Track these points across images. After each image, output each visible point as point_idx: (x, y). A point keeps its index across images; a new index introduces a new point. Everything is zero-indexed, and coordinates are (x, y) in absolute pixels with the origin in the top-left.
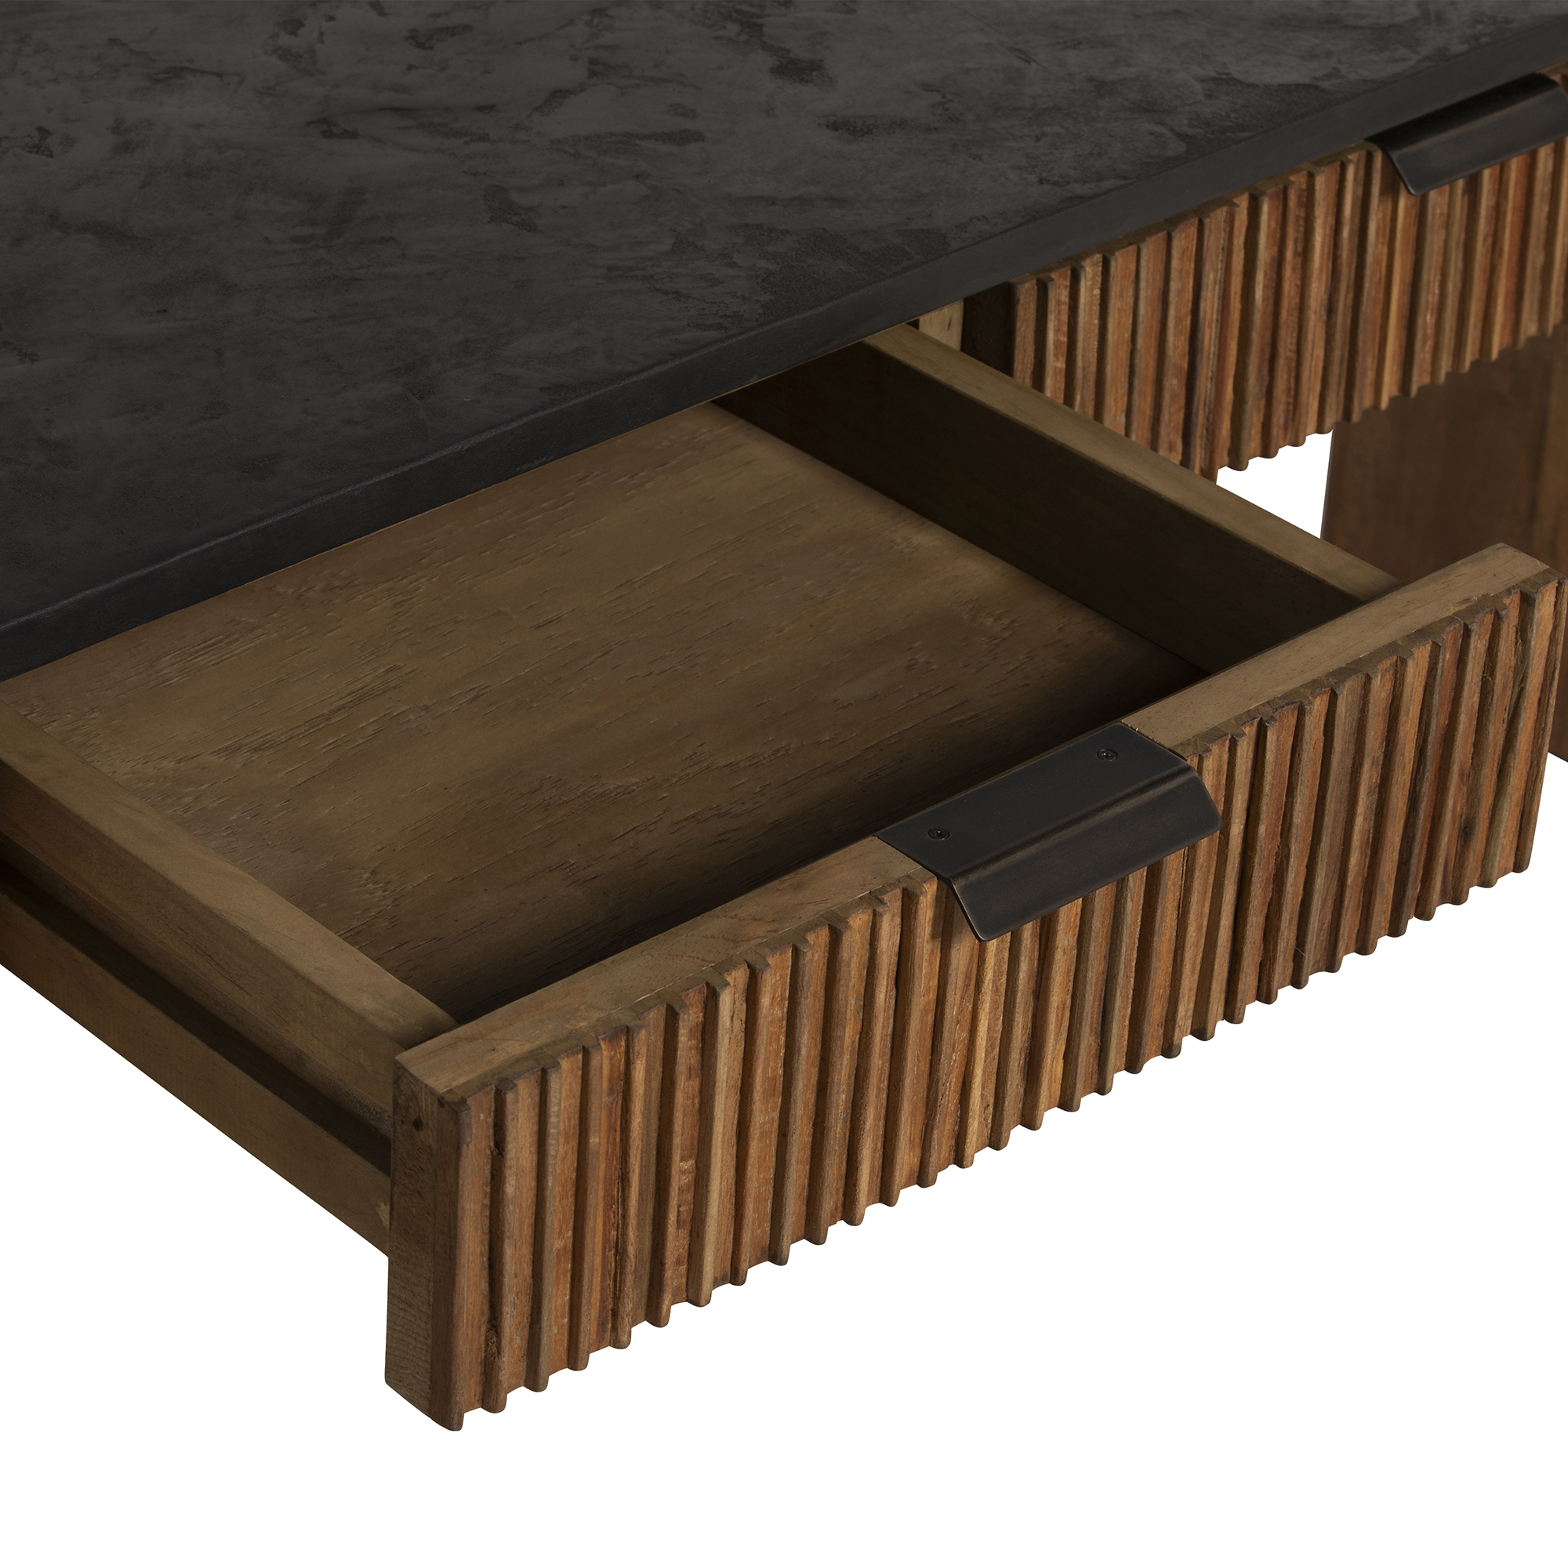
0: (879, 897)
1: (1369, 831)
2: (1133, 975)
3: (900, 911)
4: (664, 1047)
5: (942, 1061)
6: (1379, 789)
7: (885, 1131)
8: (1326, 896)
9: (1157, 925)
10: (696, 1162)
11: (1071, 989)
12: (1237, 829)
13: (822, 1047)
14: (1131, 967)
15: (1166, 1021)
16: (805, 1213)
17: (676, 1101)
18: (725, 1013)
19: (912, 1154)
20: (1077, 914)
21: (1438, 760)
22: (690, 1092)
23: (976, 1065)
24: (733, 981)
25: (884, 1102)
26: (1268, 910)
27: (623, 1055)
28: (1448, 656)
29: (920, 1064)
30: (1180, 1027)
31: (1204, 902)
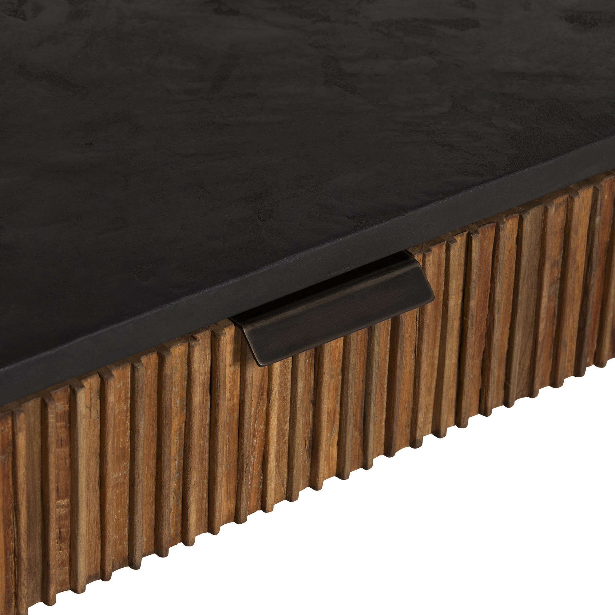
0: (194, 335)
1: (555, 308)
2: (386, 393)
3: (210, 345)
4: (41, 425)
5: (245, 443)
6: (561, 281)
7: (209, 486)
8: (525, 349)
9: (398, 362)
10: (70, 500)
11: (339, 401)
12: (455, 302)
13: (158, 430)
14: (384, 388)
15: (411, 424)
16: (153, 537)
17: (50, 460)
18: (81, 405)
19: (229, 502)
20: (340, 352)
21: (604, 264)
22: (63, 455)
23: (270, 447)
24: (89, 385)
25: (207, 467)
26: (483, 355)
27: (10, 429)
28: (606, 197)
29: (231, 444)
30: (420, 428)
31: (434, 349)
